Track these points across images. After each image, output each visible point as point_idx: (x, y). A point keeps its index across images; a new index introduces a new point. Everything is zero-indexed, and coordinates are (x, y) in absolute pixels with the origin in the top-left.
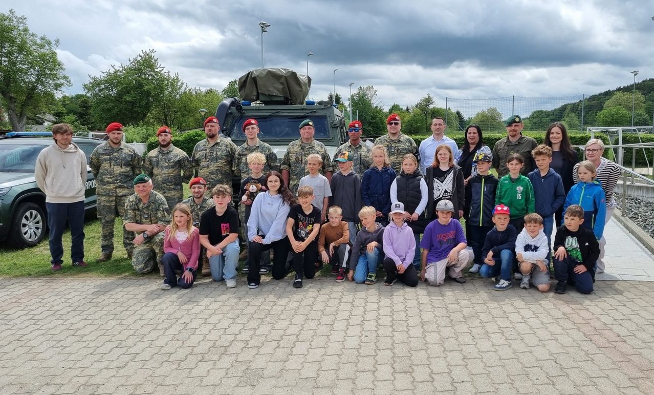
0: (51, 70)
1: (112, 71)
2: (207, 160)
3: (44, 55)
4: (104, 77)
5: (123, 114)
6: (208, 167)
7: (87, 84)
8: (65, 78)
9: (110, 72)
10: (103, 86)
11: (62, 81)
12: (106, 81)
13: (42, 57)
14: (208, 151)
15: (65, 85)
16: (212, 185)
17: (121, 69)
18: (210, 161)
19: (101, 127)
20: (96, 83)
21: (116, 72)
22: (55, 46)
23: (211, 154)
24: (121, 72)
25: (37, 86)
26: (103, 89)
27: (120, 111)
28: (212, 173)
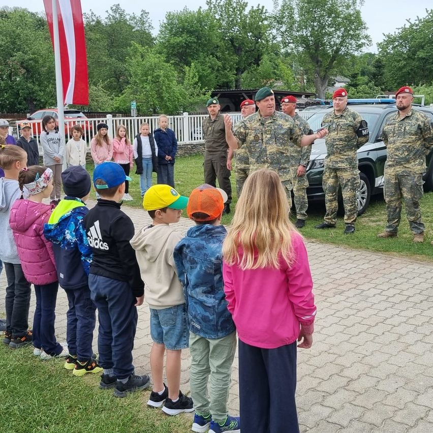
0: (354, 30)
1: (408, 26)
2: (395, 135)
3: (350, 15)
4: (399, 33)
5: (414, 72)
6: (394, 143)
7: (381, 43)
8: (367, 37)
9: (406, 27)
10: (397, 43)
11: (363, 41)
12: (401, 38)
13: (348, 18)
14: (397, 125)
15: (366, 45)
16: (397, 162)
17: (417, 22)
18: (397, 136)
19: (392, 88)
20: (390, 40)
21: (412, 26)
22: (360, 5)
23: (400, 128)
24: (417, 26)
25: (340, 48)
26: (397, 46)
27: (412, 70)
28: (397, 149)
